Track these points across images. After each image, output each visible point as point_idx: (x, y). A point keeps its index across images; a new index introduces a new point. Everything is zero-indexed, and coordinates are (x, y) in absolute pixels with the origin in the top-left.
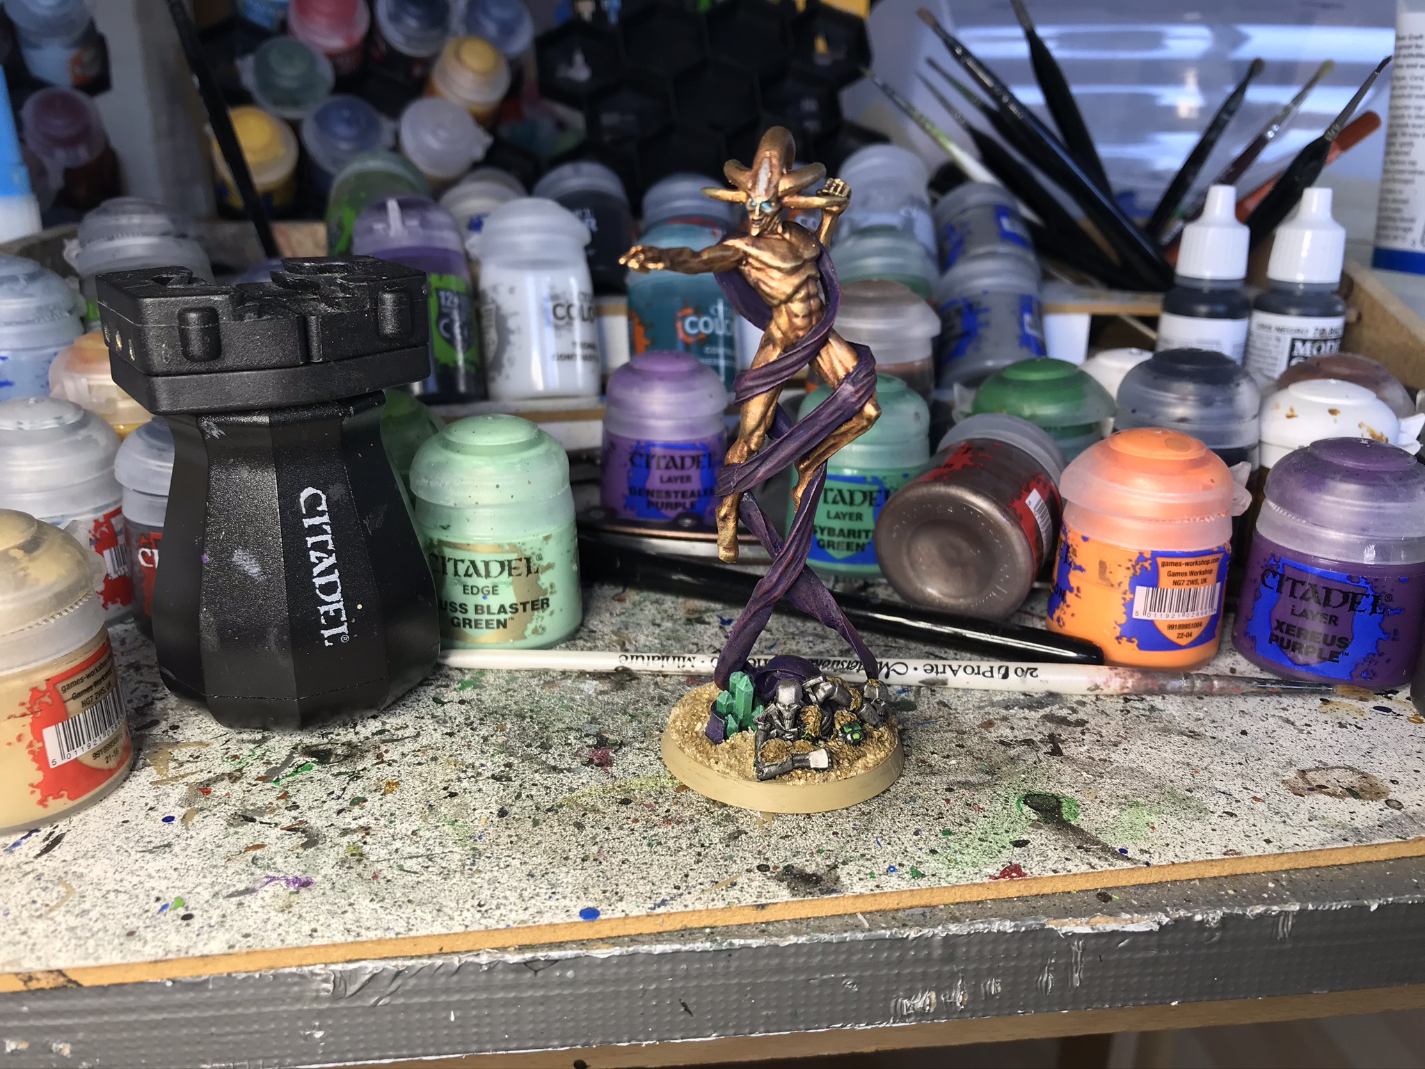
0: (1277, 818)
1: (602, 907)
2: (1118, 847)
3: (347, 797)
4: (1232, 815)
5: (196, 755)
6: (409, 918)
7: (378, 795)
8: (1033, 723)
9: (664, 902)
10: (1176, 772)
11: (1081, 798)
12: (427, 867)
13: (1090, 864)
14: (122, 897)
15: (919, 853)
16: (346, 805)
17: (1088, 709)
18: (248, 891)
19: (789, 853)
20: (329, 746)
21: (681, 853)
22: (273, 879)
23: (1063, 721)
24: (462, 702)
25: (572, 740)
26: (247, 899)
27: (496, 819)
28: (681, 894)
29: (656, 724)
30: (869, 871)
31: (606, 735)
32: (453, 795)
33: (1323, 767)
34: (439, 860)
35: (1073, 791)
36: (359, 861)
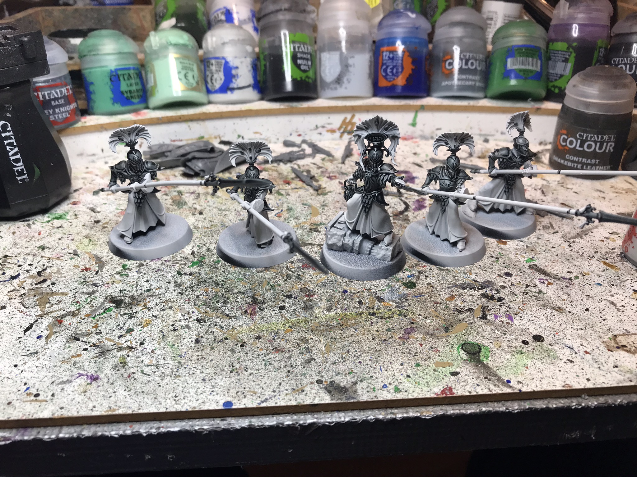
0: (596, 365)
1: (234, 401)
2: (506, 379)
3: (125, 328)
4: (572, 362)
5: (60, 300)
6: (140, 402)
7: (140, 327)
8: (475, 298)
9: (266, 400)
10: (546, 333)
11: (492, 346)
12: (155, 372)
13: (489, 389)
14: (10, 381)
15: (401, 377)
16: (124, 332)
17: (506, 291)
18: (69, 381)
19: (334, 373)
20: (123, 298)
21: (280, 371)
22: (81, 375)
23: (492, 298)
24: (191, 274)
25: (239, 300)
26: (67, 387)
27: (193, 345)
28: (275, 396)
29: (283, 291)
30: (372, 387)
31: (257, 297)
32: (175, 330)
33: (627, 333)
34: (161, 368)
35: (489, 342)
36: (123, 367)
